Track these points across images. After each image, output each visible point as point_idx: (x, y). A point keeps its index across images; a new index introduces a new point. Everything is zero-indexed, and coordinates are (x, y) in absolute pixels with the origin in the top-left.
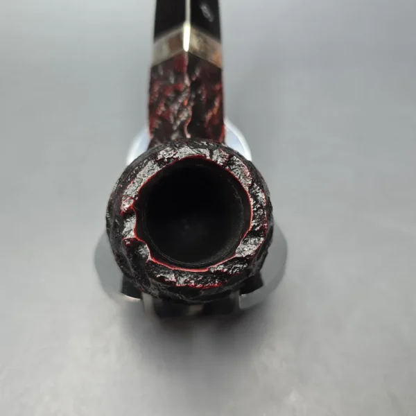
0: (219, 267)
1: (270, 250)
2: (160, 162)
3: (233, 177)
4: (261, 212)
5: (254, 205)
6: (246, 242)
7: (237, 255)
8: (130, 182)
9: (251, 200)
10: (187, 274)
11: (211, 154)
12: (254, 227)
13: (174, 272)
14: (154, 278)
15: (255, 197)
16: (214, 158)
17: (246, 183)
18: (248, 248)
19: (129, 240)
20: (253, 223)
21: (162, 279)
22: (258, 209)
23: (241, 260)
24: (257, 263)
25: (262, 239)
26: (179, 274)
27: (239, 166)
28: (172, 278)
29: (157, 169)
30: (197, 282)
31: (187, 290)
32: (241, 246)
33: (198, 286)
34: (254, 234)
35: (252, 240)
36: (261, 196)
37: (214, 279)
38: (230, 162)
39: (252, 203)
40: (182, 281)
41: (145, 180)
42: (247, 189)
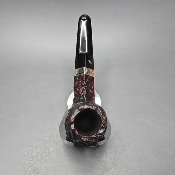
0: (94, 136)
1: (106, 131)
2: (80, 110)
3: (97, 113)
4: (104, 122)
5: (103, 121)
6: (100, 130)
7: (98, 133)
8: (72, 115)
9: (102, 119)
10: (86, 138)
11: (92, 107)
12: (103, 126)
13: (83, 137)
14: (78, 138)
15: (103, 118)
16: (93, 108)
17: (101, 115)
18: (101, 131)
19: (73, 129)
20: (102, 125)
21: (80, 139)
22: (104, 121)
23: (99, 134)
24: (103, 135)
25: (105, 129)
26: (84, 138)
27: (99, 110)
28: (83, 139)
29: (79, 111)
30: (89, 140)
31: (86, 141)
32: (99, 131)
33: (89, 141)
34: (102, 128)
35: (102, 129)
36: (105, 118)
37: (93, 139)
38: (97, 109)
39: (102, 120)
40: (85, 139)
41: (77, 114)
42: (101, 116)
